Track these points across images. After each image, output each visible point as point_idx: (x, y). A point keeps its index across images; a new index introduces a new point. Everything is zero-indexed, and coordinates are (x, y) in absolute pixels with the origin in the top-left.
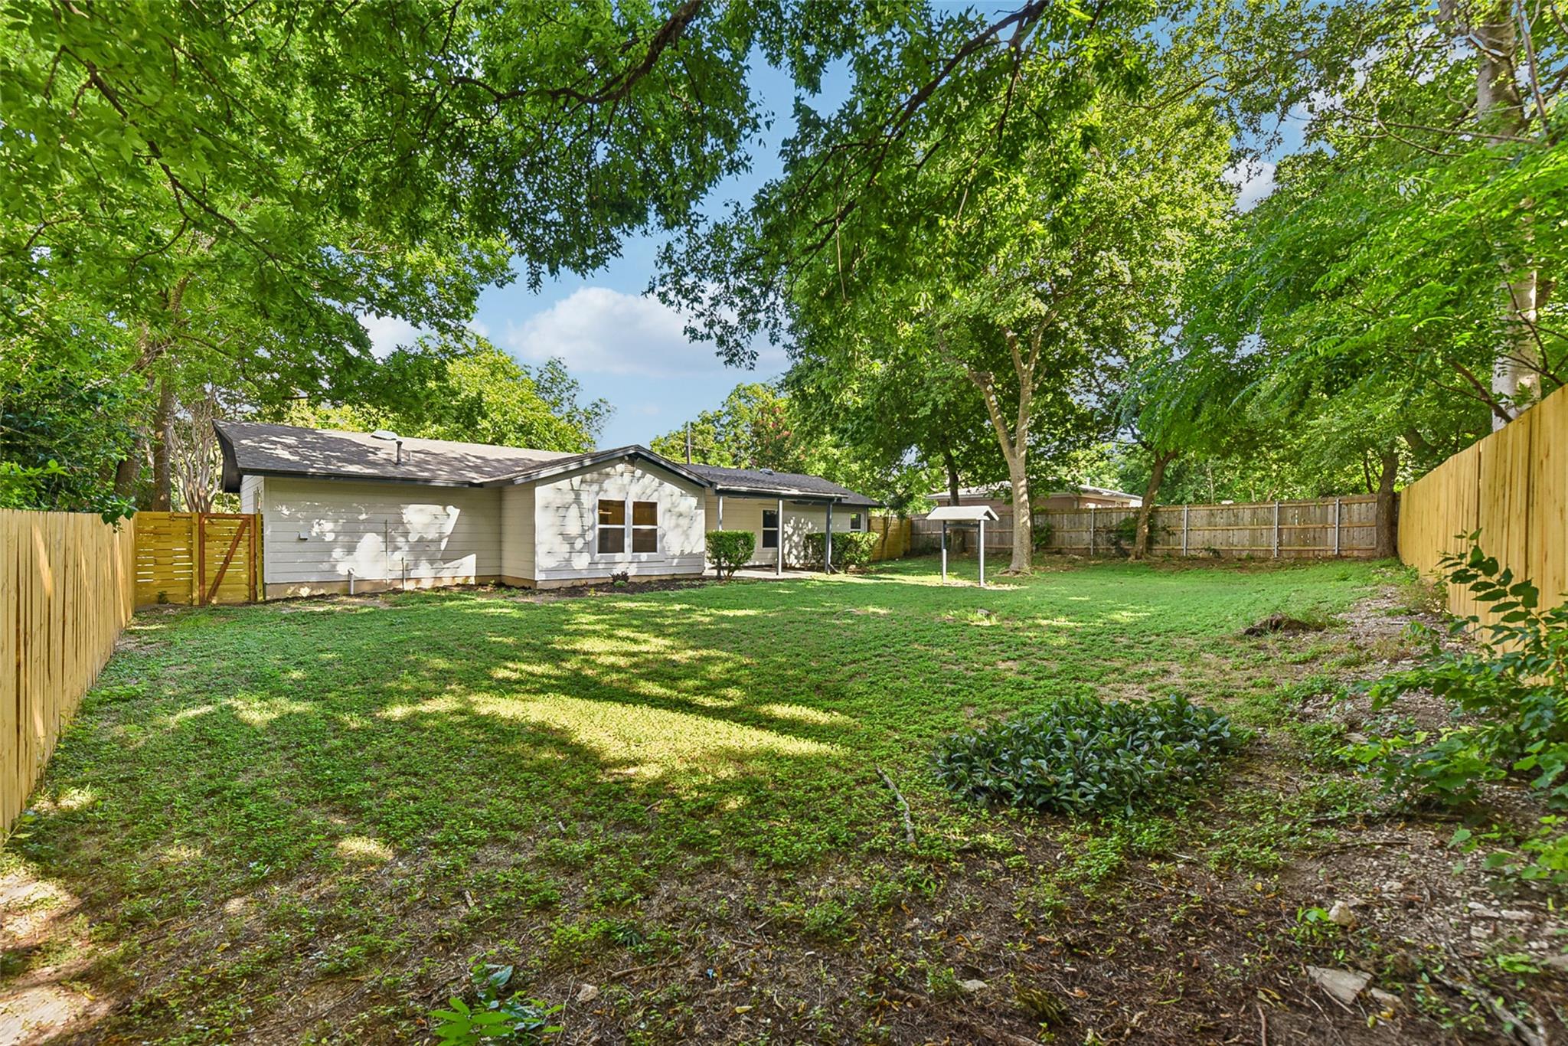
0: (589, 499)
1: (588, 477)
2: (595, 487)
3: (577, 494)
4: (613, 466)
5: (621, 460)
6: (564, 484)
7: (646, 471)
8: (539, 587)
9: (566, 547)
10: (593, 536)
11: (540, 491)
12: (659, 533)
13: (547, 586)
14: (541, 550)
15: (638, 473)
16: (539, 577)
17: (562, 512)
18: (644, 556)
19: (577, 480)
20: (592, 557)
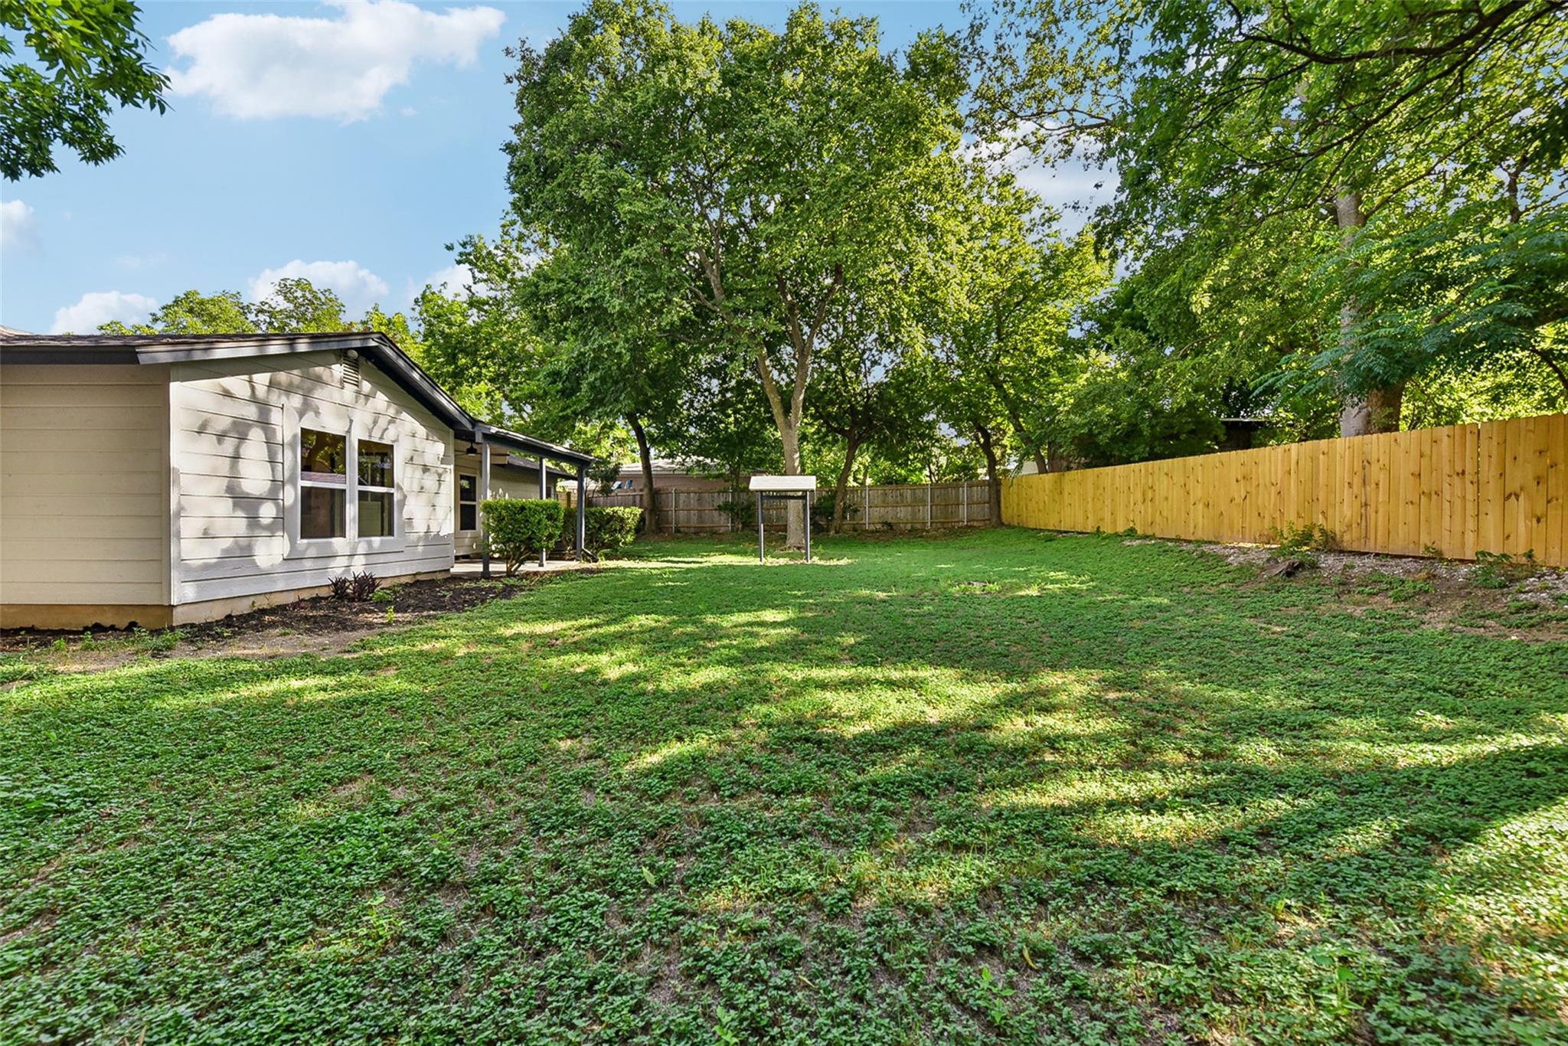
0: (287, 426)
1: (283, 377)
2: (296, 401)
3: (264, 407)
4: (327, 365)
5: (342, 355)
6: (236, 384)
7: (378, 385)
8: (179, 617)
9: (239, 525)
10: (291, 496)
11: (179, 391)
12: (397, 497)
13: (201, 616)
14: (188, 528)
15: (366, 386)
16: (182, 592)
17: (229, 445)
18: (376, 541)
19: (262, 379)
20: (293, 542)
